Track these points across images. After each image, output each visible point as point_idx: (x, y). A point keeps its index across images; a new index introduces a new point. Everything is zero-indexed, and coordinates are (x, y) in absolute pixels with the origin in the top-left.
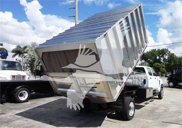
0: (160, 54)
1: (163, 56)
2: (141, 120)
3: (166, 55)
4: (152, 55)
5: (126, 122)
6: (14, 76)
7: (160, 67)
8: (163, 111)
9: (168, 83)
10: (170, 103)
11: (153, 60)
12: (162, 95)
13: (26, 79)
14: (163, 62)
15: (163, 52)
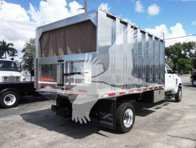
0: (186, 48)
1: (189, 51)
2: (142, 132)
3: (193, 49)
4: (176, 50)
5: (119, 135)
6: (5, 78)
7: (186, 63)
8: (177, 118)
9: (191, 81)
10: (188, 107)
11: (177, 55)
12: (180, 97)
13: (22, 80)
14: (189, 57)
15: (189, 46)
